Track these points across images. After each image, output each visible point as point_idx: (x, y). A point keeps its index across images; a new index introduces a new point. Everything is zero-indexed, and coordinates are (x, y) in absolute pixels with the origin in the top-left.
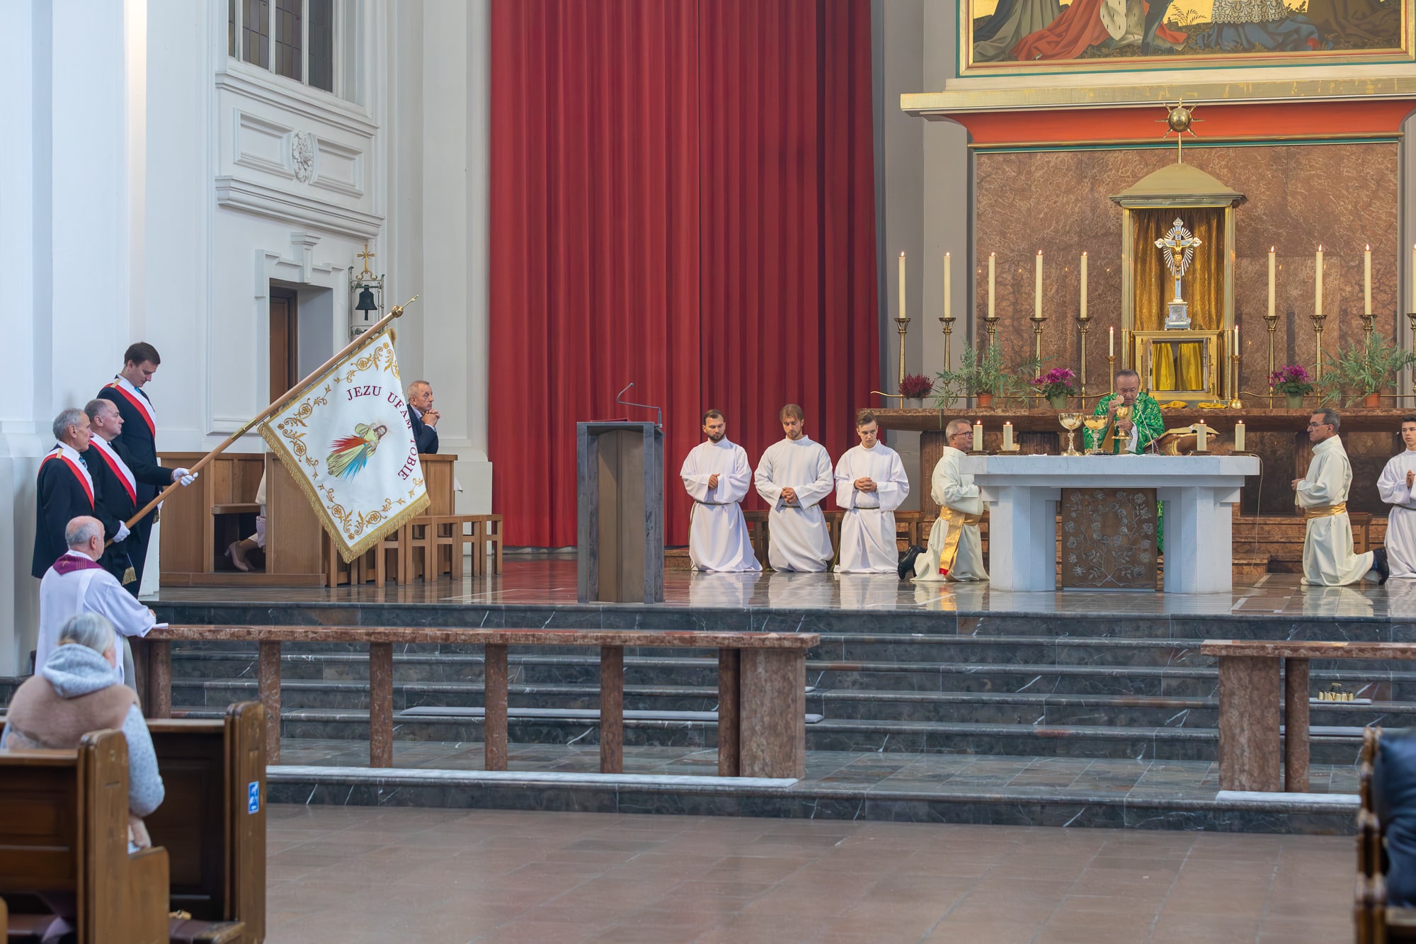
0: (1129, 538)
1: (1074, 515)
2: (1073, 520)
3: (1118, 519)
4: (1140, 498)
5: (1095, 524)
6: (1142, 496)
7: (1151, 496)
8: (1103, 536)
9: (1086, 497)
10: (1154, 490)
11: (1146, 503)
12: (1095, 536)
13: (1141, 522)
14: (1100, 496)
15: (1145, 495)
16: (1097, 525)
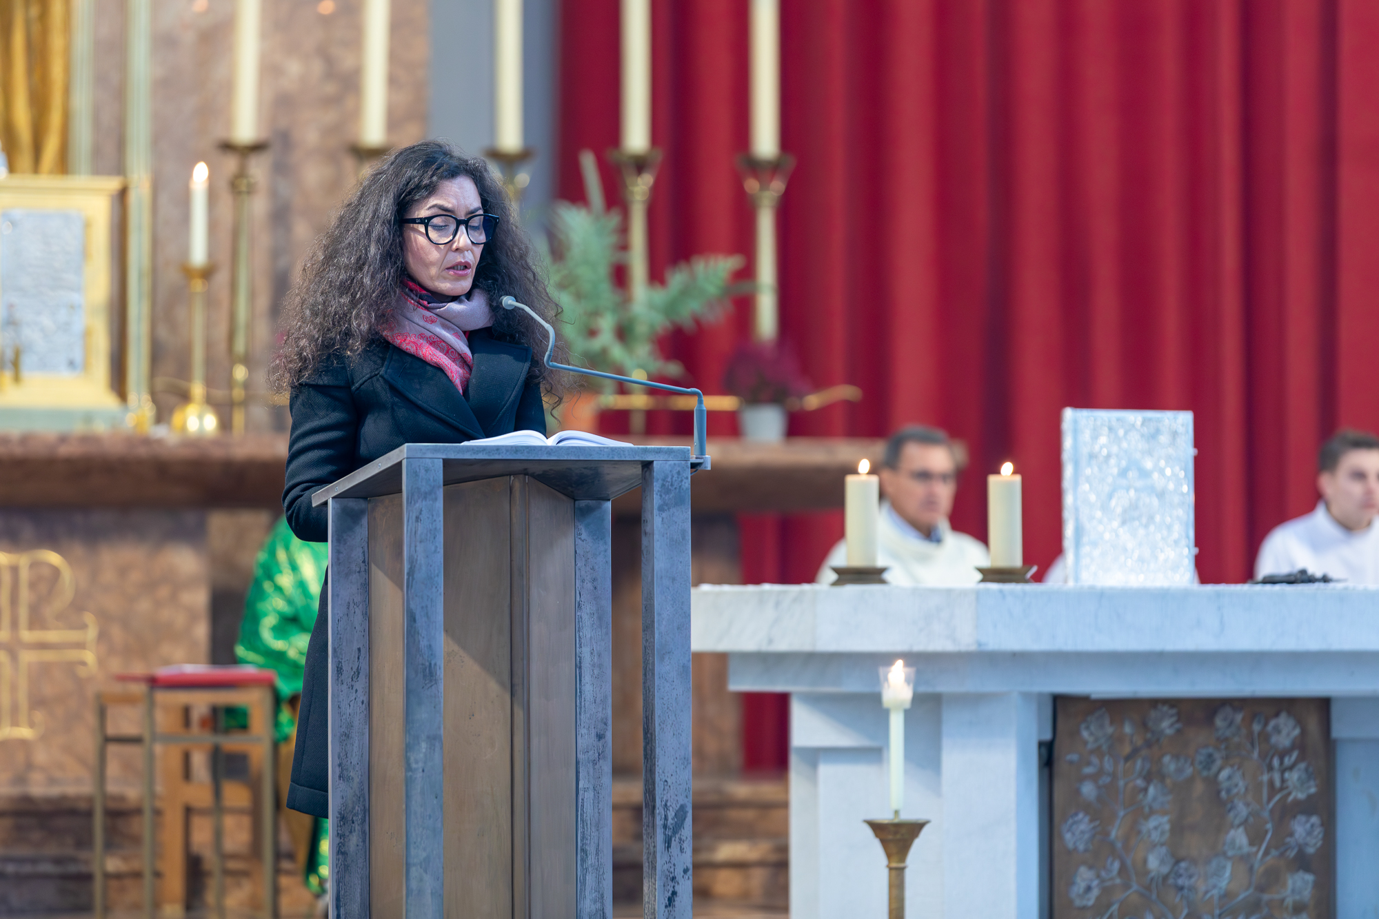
0: (1251, 869)
1: (1088, 790)
2: (1087, 808)
3: (1219, 802)
4: (1285, 731)
5: (1152, 823)
6: (1291, 722)
7: (1313, 724)
8: (1177, 862)
9: (1128, 729)
10: (1324, 705)
11: (1301, 745)
12: (1153, 863)
13: (1287, 812)
14: (1167, 726)
15: (1300, 722)
16: (1157, 826)
